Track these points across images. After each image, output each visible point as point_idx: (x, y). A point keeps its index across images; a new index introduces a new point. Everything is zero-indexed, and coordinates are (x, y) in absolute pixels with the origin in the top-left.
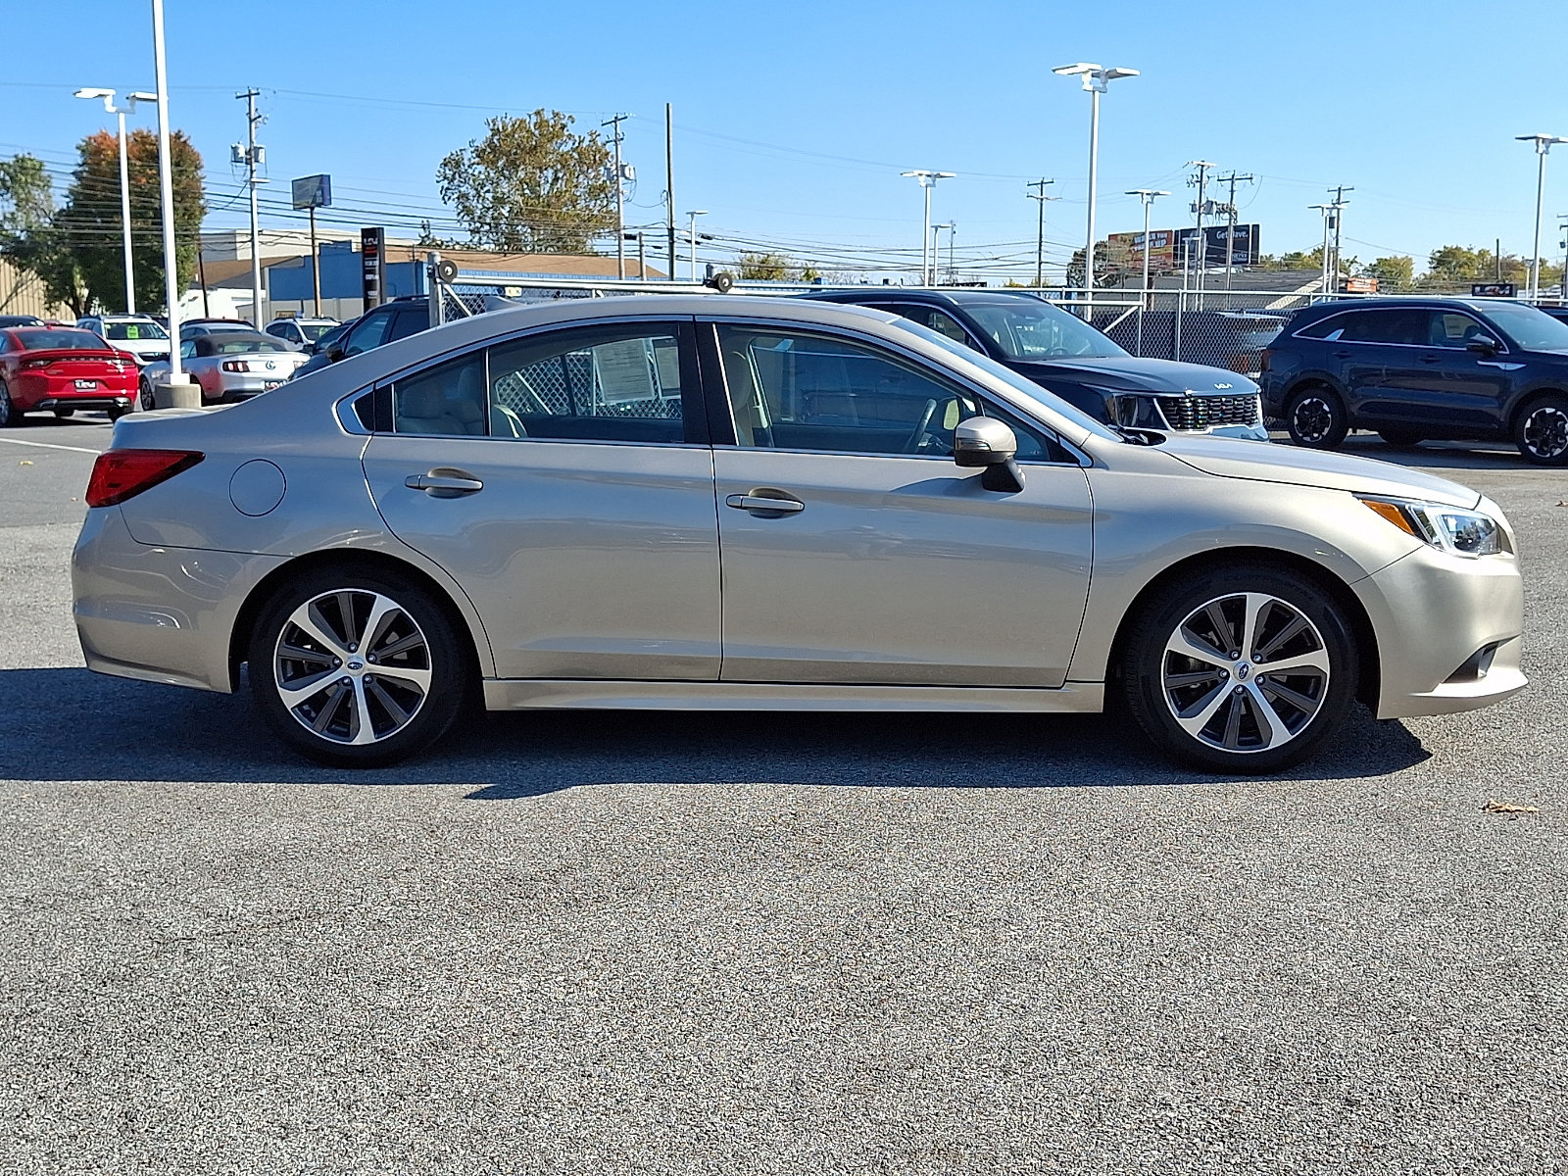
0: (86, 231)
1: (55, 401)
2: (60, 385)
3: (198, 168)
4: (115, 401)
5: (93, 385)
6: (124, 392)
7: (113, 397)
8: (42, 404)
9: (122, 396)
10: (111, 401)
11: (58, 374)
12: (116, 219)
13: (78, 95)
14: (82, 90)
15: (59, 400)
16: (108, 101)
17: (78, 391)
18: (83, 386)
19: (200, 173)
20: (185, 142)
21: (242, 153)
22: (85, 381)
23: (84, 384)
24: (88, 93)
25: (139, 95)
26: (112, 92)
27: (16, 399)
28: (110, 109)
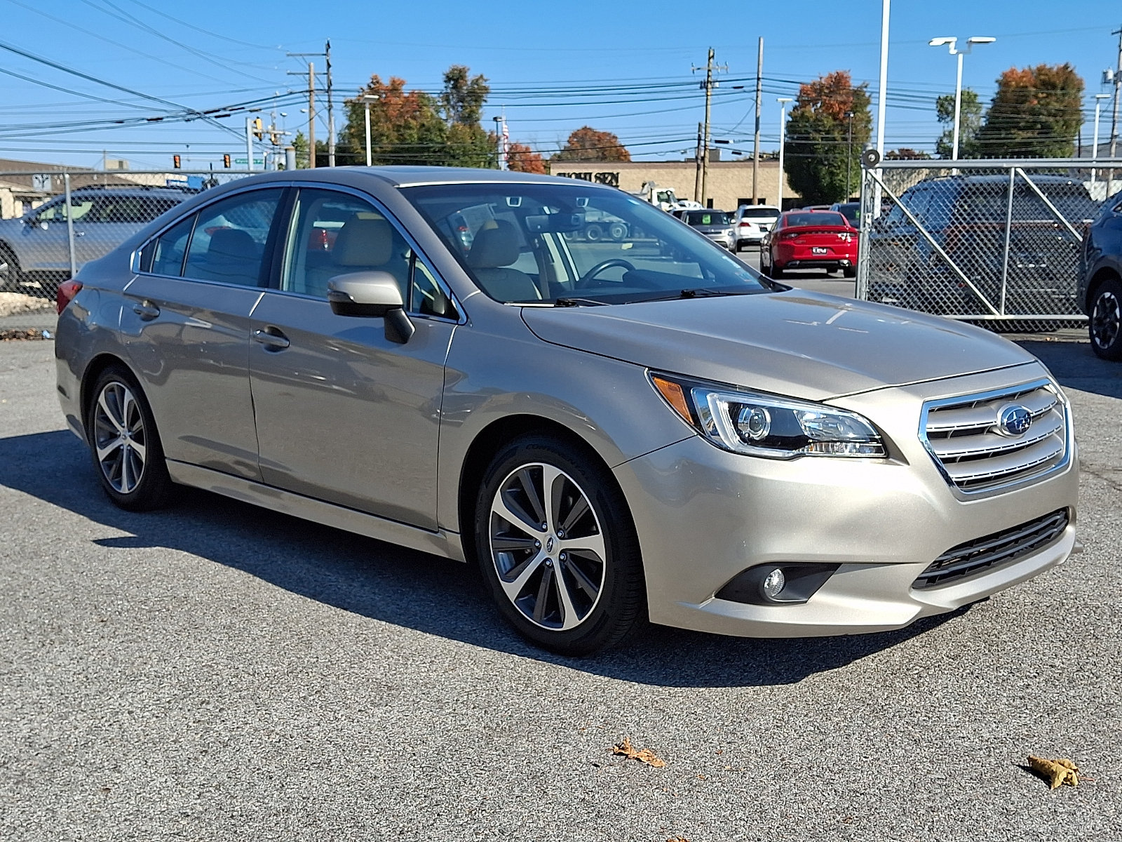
0: (991, 141)
1: (798, 262)
2: (801, 251)
3: (1079, 90)
4: (839, 262)
5: (825, 251)
6: (847, 256)
7: (838, 260)
8: (790, 264)
9: (846, 258)
10: (837, 262)
11: (802, 243)
12: (1013, 132)
13: (931, 44)
14: (933, 40)
15: (801, 261)
16: (952, 46)
17: (814, 255)
18: (818, 251)
19: (1081, 94)
20: (1071, 71)
21: (1111, 76)
22: (820, 248)
23: (819, 250)
24: (938, 41)
25: (974, 39)
26: (954, 39)
27: (777, 261)
28: (953, 51)
